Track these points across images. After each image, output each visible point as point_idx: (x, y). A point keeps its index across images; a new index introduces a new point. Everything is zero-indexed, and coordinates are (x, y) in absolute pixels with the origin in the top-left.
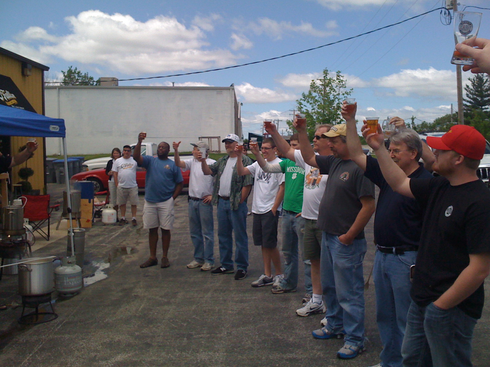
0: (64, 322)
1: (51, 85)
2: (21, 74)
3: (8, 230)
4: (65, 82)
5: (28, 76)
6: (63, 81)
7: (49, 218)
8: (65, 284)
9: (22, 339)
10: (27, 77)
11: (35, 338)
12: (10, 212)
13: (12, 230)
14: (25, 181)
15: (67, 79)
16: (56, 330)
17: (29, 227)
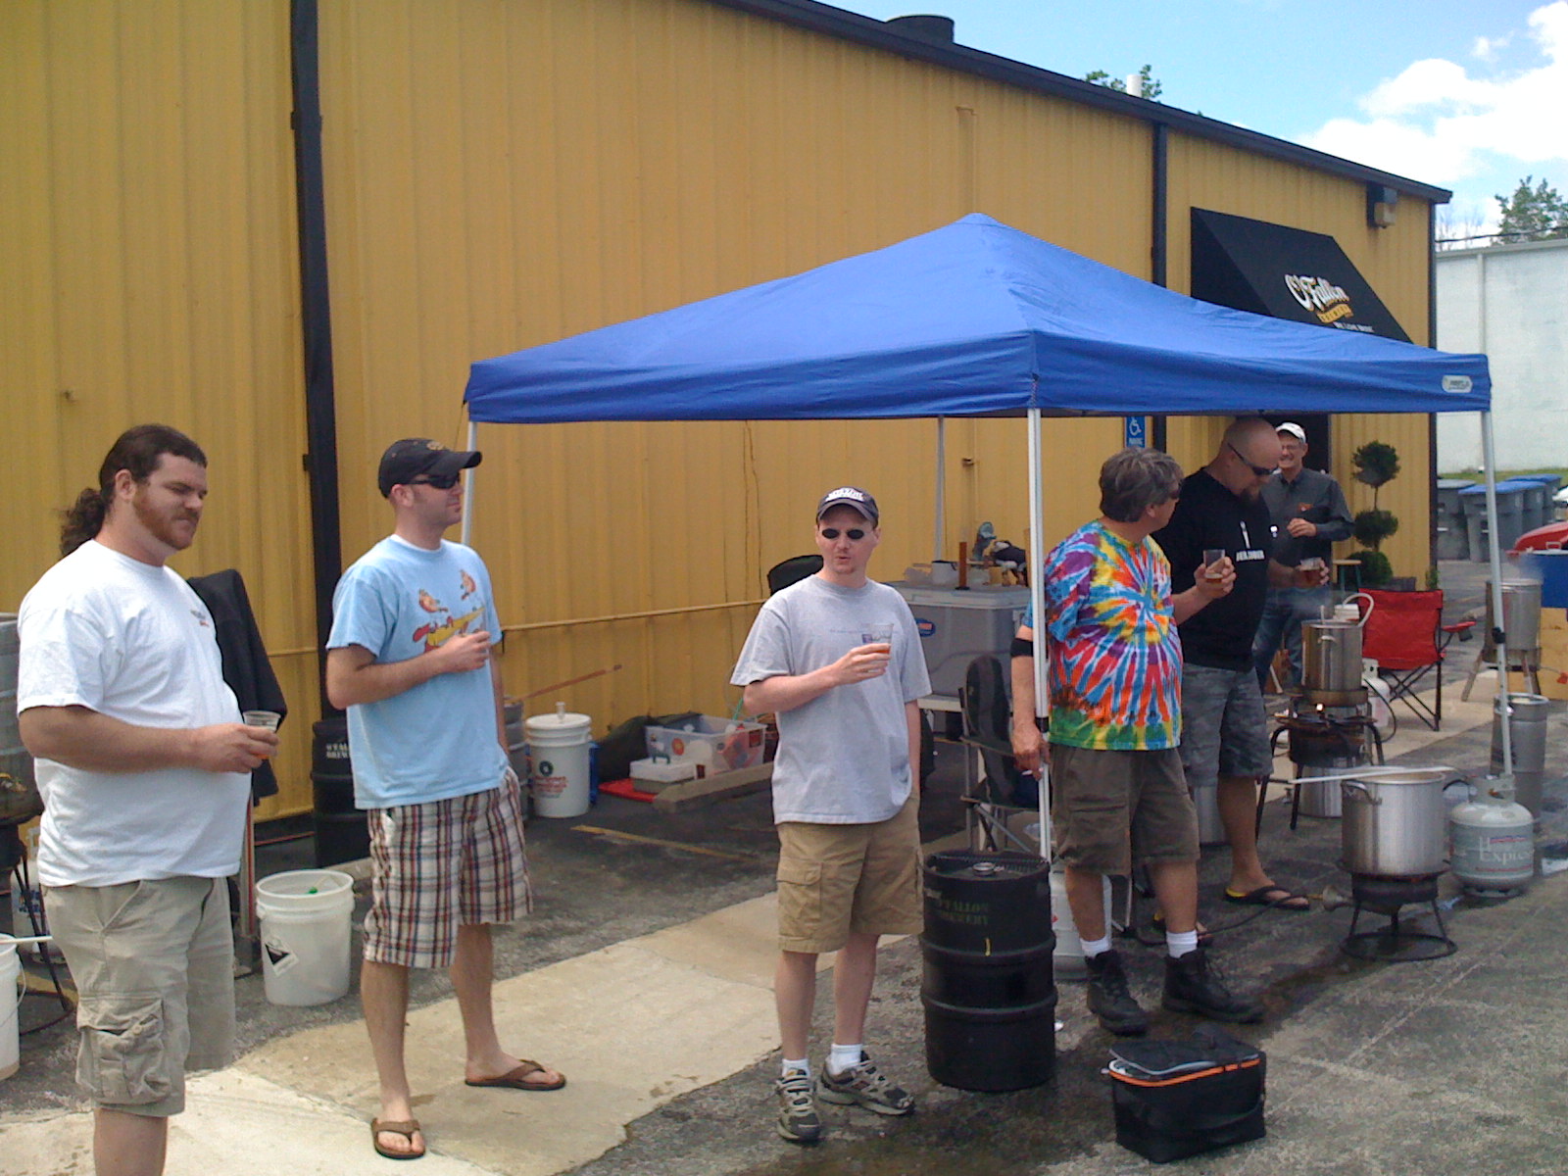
0: (1475, 967)
1: (1460, 246)
2: (1365, 222)
3: (1317, 688)
4: (1506, 234)
5: (1384, 227)
6: (1500, 230)
7: (1439, 662)
8: (1482, 858)
9: (1351, 995)
10: (1381, 229)
11: (1387, 997)
12: (1324, 637)
13: (1328, 689)
14: (1370, 549)
15: (1511, 221)
16: (1450, 985)
17: (1380, 685)
